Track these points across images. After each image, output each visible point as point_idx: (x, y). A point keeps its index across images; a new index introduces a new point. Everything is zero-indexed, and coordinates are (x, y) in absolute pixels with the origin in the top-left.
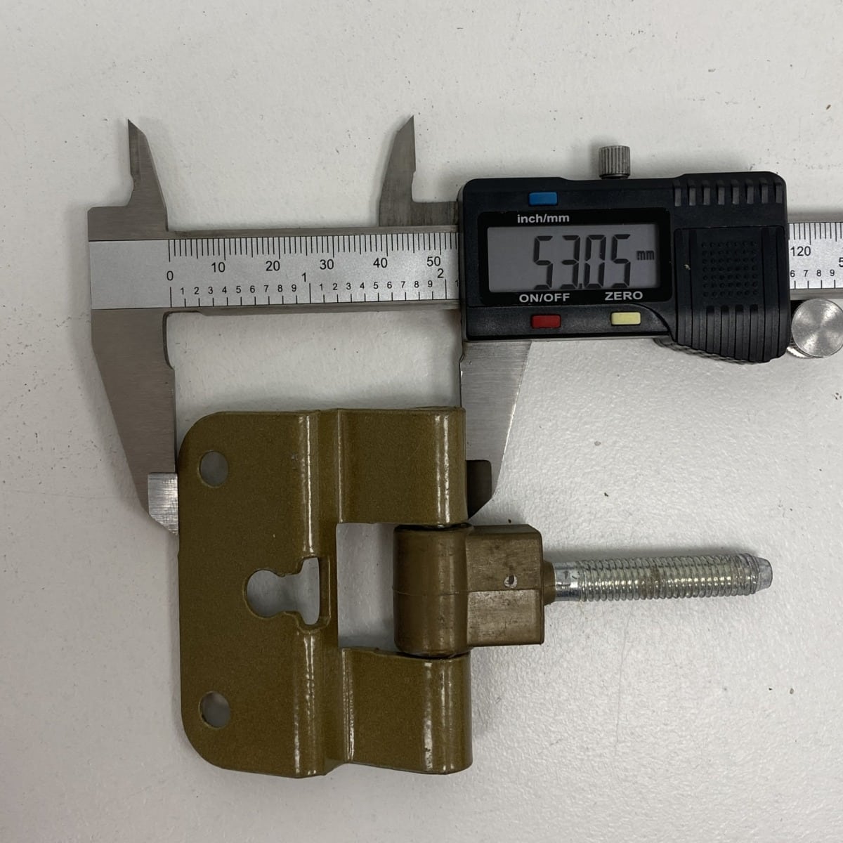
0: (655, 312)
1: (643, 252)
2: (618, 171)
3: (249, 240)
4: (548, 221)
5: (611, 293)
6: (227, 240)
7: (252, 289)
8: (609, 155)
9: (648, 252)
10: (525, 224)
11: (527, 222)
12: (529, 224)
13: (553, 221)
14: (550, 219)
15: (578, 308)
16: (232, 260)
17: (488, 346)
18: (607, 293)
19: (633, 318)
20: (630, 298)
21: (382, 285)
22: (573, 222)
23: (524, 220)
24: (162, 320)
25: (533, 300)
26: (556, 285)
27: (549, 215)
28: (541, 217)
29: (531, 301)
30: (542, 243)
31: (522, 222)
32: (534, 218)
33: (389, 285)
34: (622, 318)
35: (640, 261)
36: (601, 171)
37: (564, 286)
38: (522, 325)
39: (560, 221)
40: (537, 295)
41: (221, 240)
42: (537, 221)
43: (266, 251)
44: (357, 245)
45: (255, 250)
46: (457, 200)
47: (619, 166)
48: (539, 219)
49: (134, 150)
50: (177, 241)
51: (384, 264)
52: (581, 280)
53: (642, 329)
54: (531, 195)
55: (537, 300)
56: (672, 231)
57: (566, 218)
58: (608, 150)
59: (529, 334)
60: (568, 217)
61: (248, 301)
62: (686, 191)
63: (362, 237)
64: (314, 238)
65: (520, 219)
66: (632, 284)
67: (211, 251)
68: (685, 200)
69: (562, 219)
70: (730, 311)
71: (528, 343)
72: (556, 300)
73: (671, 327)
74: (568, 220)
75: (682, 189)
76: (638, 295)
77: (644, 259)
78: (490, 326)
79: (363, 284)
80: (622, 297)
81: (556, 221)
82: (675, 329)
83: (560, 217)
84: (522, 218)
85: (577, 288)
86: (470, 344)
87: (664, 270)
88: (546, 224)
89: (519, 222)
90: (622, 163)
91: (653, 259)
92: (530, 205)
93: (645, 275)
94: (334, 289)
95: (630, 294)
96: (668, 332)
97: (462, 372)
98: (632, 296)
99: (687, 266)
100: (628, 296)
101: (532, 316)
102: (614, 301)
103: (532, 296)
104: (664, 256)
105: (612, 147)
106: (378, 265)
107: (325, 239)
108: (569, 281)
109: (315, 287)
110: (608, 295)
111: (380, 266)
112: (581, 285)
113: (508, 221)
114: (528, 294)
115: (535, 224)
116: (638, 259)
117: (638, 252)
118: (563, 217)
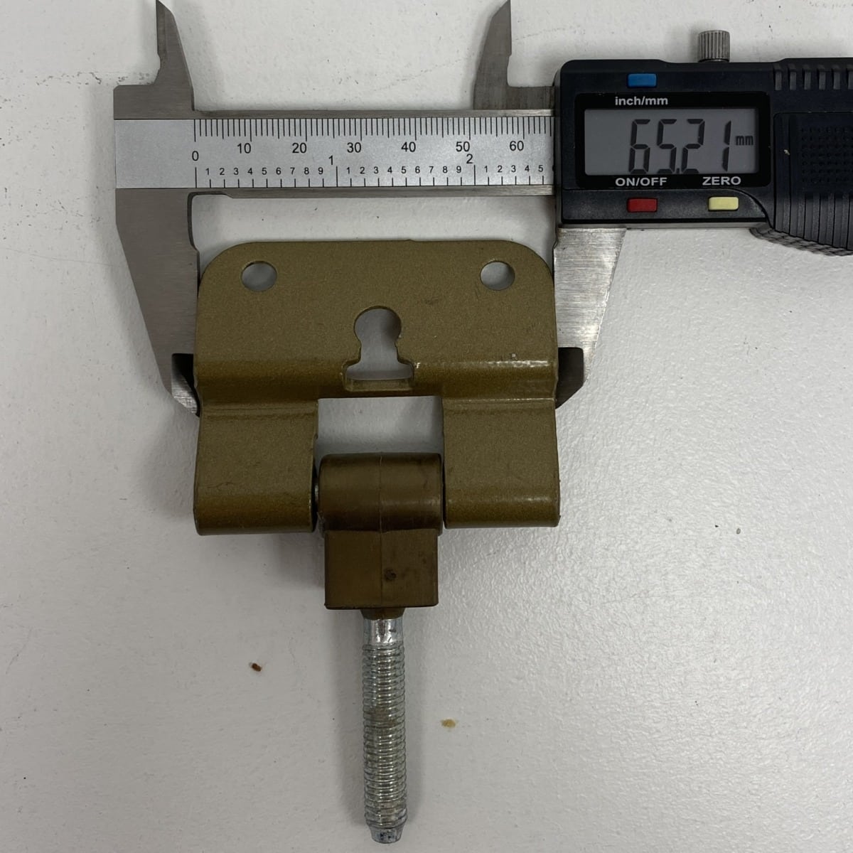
0: (753, 198)
1: (742, 137)
2: (717, 55)
3: (275, 121)
4: (647, 103)
5: (709, 178)
6: (253, 121)
7: (278, 171)
8: (711, 40)
9: (747, 137)
10: (623, 107)
11: (625, 104)
12: (627, 107)
13: (651, 104)
14: (649, 101)
15: (675, 193)
16: (258, 141)
17: (582, 232)
18: (704, 178)
19: (731, 203)
20: (728, 184)
21: (411, 169)
22: (672, 105)
23: (622, 102)
24: (186, 200)
25: (630, 184)
26: (653, 169)
27: (646, 97)
28: (639, 100)
29: (628, 185)
30: (640, 127)
31: (620, 104)
32: (632, 100)
33: (417, 170)
34: (719, 203)
35: (739, 146)
36: (701, 55)
37: (661, 171)
38: (618, 211)
39: (658, 103)
40: (634, 179)
41: (247, 121)
42: (635, 104)
43: (292, 132)
44: (386, 128)
45: (281, 131)
46: (554, 84)
47: (719, 51)
48: (637, 102)
49: (161, 29)
50: (203, 121)
51: (412, 149)
52: (678, 164)
53: (740, 215)
54: (630, 76)
55: (633, 184)
56: (772, 116)
57: (664, 101)
58: (708, 34)
59: (624, 218)
60: (666, 100)
61: (274, 183)
62: (786, 76)
63: (391, 120)
64: (342, 120)
65: (618, 102)
66: (730, 170)
67: (237, 132)
68: (786, 83)
69: (660, 101)
70: (829, 198)
71: (622, 230)
72: (653, 184)
73: (768, 212)
74: (667, 103)
75: (782, 73)
76: (736, 181)
77: (743, 144)
78: (586, 211)
79: (391, 168)
80: (720, 182)
81: (655, 103)
82: (773, 214)
83: (659, 100)
84: (620, 100)
85: (674, 173)
86: (564, 230)
87: (763, 156)
88: (645, 107)
89: (617, 104)
90: (722, 48)
91: (752, 144)
92: (629, 87)
93: (744, 160)
94: (361, 173)
95: (728, 179)
96: (766, 219)
97: (555, 259)
98: (730, 181)
99: (786, 151)
100: (726, 181)
101: (629, 199)
102: (711, 185)
103: (628, 180)
104: (763, 142)
105: (712, 31)
106: (406, 149)
107: (352, 121)
108: (666, 166)
109: (342, 171)
110: (706, 179)
111: (408, 150)
112: (678, 169)
113: (606, 103)
114: (625, 177)
115: (633, 107)
116: (737, 144)
117: (737, 137)
118: (661, 99)
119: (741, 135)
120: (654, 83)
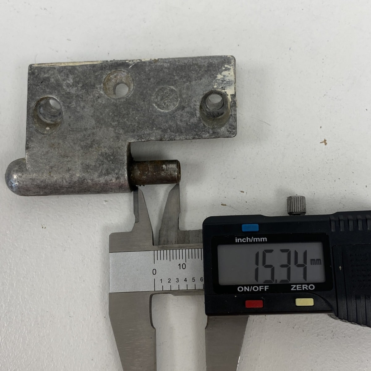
0: (323, 298)
4: (254, 241)
5: (295, 286)
8: (292, 201)
9: (317, 260)
11: (241, 241)
12: (242, 243)
14: (255, 240)
15: (274, 295)
18: (292, 286)
20: (307, 289)
22: (269, 242)
23: (240, 240)
26: (261, 280)
27: (254, 237)
28: (250, 239)
29: (245, 291)
31: (238, 242)
32: (245, 239)
36: (289, 210)
37: (266, 281)
39: (261, 241)
40: (248, 287)
42: (247, 241)
47: (299, 208)
48: (249, 240)
52: (276, 277)
53: (315, 309)
55: (248, 290)
56: (331, 247)
58: (292, 198)
60: (266, 239)
62: (338, 223)
65: (237, 240)
66: (308, 281)
68: (338, 227)
69: (262, 239)
72: (260, 290)
73: (334, 307)
74: (266, 241)
75: (335, 221)
76: (312, 287)
77: (315, 264)
80: (302, 288)
81: (259, 241)
82: (336, 309)
83: (261, 239)
84: (238, 239)
85: (274, 283)
88: (253, 243)
89: (236, 242)
90: (301, 206)
91: (321, 264)
92: (243, 232)
95: (307, 286)
96: (332, 311)
102: (297, 290)
105: (294, 196)
108: (269, 278)
112: (276, 280)
114: (243, 286)
116: (311, 264)
117: (311, 260)
118: (263, 238)
119: (313, 259)
120: (258, 230)
